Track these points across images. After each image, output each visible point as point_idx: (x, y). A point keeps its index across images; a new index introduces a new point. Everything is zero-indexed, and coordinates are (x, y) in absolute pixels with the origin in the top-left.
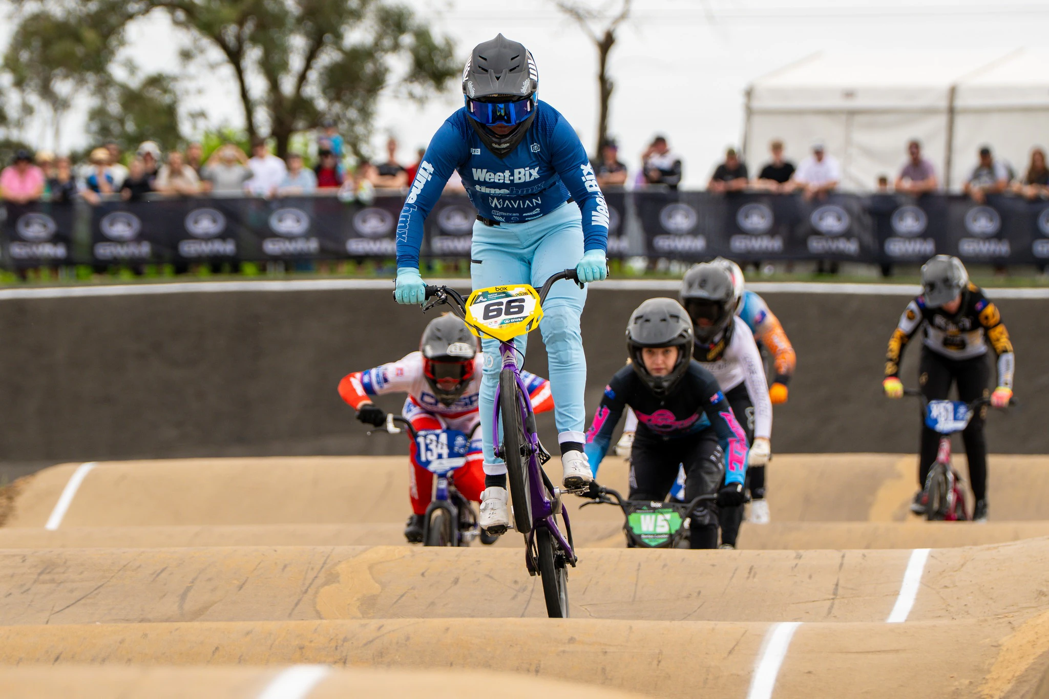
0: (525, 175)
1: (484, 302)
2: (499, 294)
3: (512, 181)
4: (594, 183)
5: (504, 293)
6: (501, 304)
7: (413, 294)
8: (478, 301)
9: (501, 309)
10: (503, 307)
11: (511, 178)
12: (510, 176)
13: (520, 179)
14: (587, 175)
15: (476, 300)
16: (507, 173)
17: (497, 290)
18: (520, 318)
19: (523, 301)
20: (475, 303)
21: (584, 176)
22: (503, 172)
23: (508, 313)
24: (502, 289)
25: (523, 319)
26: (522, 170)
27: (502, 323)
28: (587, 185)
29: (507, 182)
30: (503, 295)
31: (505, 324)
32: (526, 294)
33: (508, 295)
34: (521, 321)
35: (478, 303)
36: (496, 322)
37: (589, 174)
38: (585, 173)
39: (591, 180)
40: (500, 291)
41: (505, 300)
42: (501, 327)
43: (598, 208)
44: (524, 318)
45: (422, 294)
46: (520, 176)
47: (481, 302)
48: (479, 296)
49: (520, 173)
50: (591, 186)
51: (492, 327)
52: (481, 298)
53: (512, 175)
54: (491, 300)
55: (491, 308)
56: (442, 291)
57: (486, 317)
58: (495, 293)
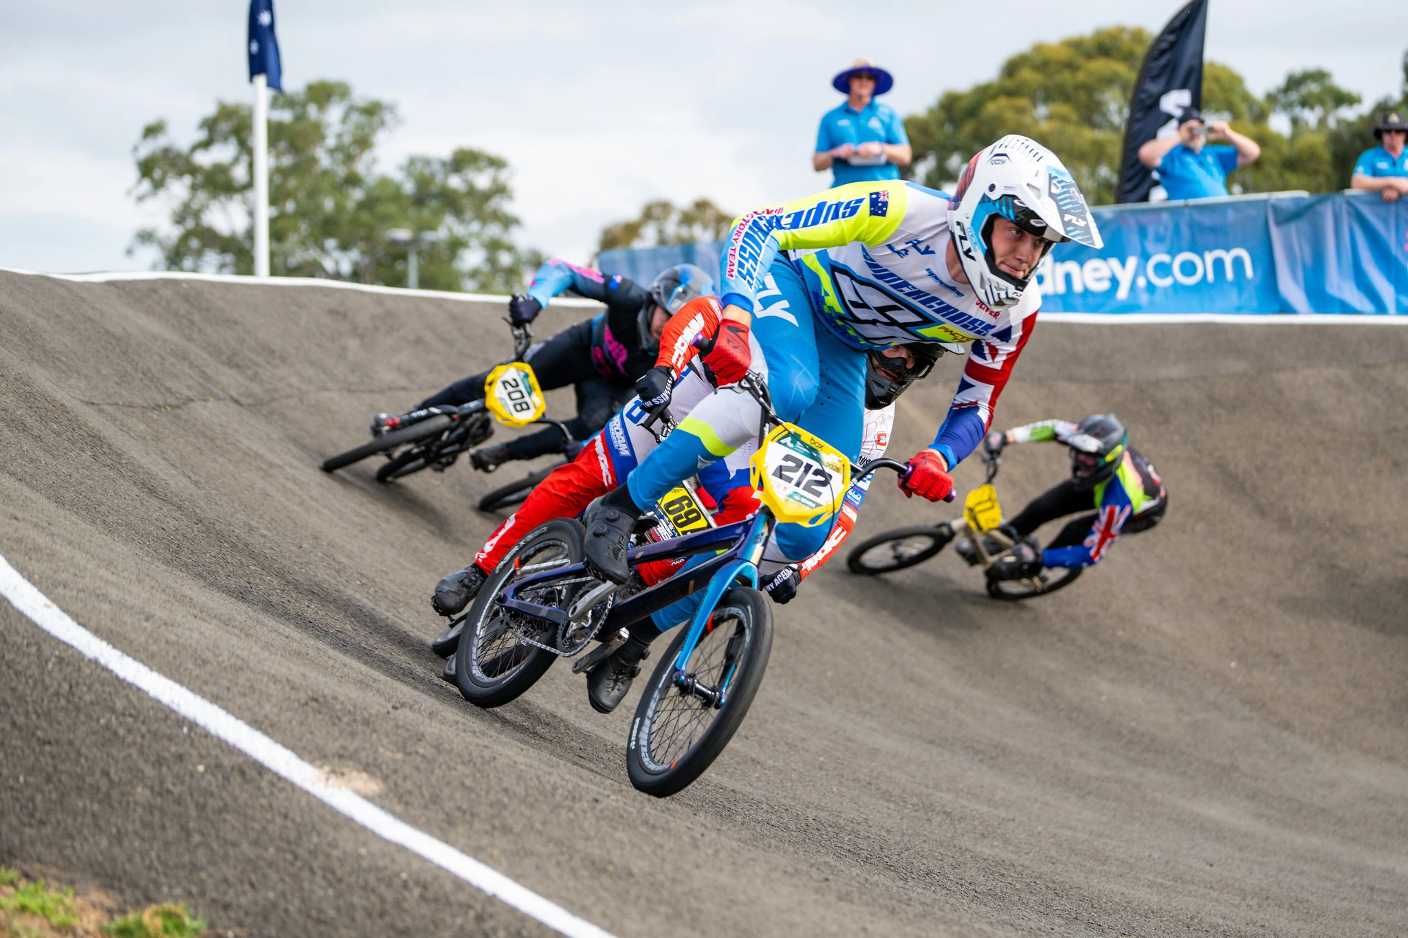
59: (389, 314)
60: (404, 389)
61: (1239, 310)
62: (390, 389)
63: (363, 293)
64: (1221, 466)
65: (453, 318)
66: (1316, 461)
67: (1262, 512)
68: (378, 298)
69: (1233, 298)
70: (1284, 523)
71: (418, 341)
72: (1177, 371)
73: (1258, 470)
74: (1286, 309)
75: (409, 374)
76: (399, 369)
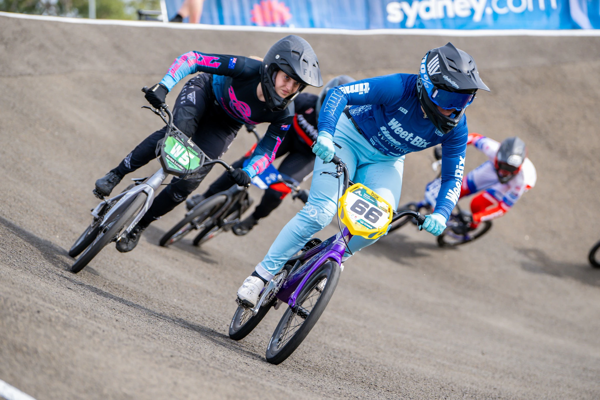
0: (420, 143)
1: (359, 196)
2: (371, 198)
3: (410, 141)
4: (461, 172)
5: (374, 199)
6: (367, 206)
7: (325, 154)
8: (356, 192)
9: (365, 210)
10: (367, 210)
11: (411, 139)
12: (411, 137)
13: (415, 143)
14: (461, 165)
15: (356, 191)
16: (411, 135)
17: (373, 194)
18: (371, 226)
19: (381, 214)
20: (353, 192)
21: (459, 165)
22: (409, 133)
23: (367, 217)
24: (375, 196)
25: (372, 229)
26: (421, 139)
27: (358, 221)
28: (457, 171)
29: (407, 139)
30: (373, 201)
31: (360, 224)
32: (386, 211)
33: (375, 204)
34: (370, 229)
35: (355, 194)
36: (356, 217)
37: (462, 165)
38: (461, 163)
39: (461, 170)
40: (373, 196)
41: (371, 206)
42: (356, 223)
43: (455, 189)
44: (374, 228)
45: (330, 158)
46: (417, 141)
47: (358, 194)
48: (359, 190)
49: (418, 140)
50: (459, 174)
51: (351, 219)
52: (359, 192)
53: (413, 138)
54: (364, 198)
55: (360, 204)
56: (342, 168)
57: (353, 209)
58: (369, 196)
59: (24, 31)
60: (30, 75)
61: (547, 28)
62: (21, 75)
63: (8, 18)
64: (527, 121)
65: (64, 33)
66: (585, 117)
67: (550, 147)
68: (18, 21)
69: (544, 20)
70: (564, 154)
71: (42, 47)
72: (504, 64)
73: (550, 122)
74: (575, 26)
75: (34, 66)
76: (28, 63)
